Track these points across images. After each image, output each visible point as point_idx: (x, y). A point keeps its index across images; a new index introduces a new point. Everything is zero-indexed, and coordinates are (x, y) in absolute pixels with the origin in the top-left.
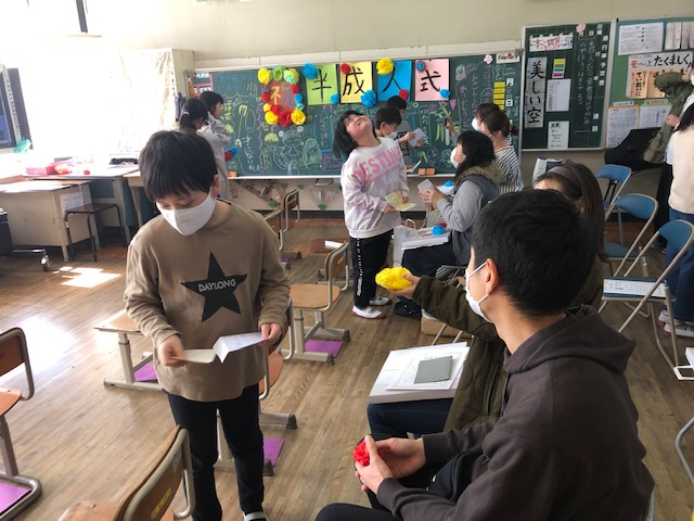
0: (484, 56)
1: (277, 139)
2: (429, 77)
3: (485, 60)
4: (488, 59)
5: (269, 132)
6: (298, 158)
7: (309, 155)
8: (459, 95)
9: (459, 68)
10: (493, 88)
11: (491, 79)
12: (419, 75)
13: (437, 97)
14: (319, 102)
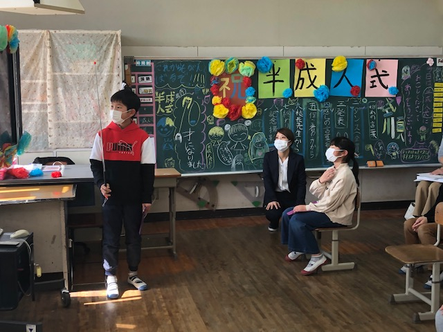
0: (427, 59)
1: (222, 133)
2: (378, 76)
3: (428, 62)
4: (430, 62)
5: (215, 125)
6: (243, 153)
7: (255, 149)
8: (404, 92)
9: (404, 69)
10: (434, 87)
11: (432, 79)
12: (369, 73)
13: (386, 93)
14: (271, 96)
